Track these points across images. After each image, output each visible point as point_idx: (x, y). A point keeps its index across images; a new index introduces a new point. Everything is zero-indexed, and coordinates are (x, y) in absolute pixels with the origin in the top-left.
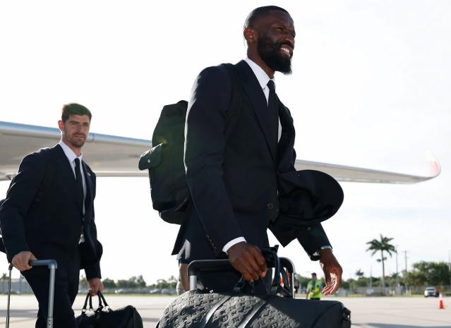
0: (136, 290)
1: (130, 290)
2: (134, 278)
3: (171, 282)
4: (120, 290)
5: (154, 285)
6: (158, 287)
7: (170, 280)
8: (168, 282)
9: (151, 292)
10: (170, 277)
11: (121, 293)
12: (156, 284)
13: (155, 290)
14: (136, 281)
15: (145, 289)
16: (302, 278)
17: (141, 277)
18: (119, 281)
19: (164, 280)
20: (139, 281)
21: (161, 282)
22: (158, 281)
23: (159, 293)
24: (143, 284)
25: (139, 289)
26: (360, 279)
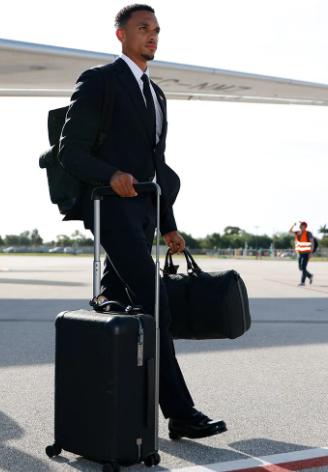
0: (29, 248)
1: (23, 248)
2: (28, 233)
3: (75, 238)
4: (9, 249)
5: (53, 243)
6: (59, 244)
7: (73, 235)
8: (72, 238)
9: (51, 251)
10: (74, 232)
11: (11, 252)
12: (56, 241)
13: (56, 249)
14: (30, 237)
15: (42, 247)
16: (248, 235)
17: (36, 232)
18: (8, 237)
19: (65, 236)
20: (33, 236)
21: (62, 238)
22: (58, 237)
23: (60, 252)
24: (39, 241)
25: (33, 247)
26: (324, 237)
